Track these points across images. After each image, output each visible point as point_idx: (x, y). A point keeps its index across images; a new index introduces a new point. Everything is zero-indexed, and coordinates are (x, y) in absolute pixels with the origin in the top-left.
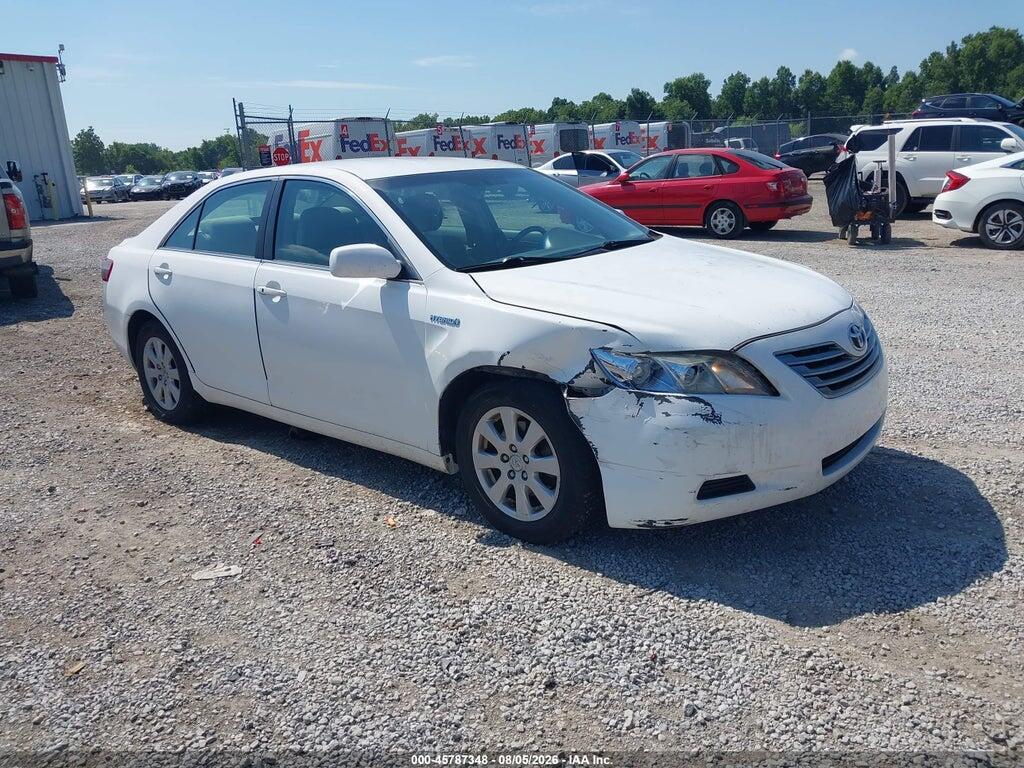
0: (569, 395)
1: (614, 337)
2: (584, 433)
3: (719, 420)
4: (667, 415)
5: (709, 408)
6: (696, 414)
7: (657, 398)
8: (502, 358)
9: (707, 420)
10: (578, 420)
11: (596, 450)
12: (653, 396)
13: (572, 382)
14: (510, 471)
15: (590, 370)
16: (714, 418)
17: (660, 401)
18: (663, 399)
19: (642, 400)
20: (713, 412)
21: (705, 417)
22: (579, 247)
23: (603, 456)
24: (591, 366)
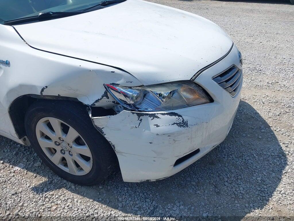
0: (93, 116)
1: (120, 77)
2: (105, 136)
3: (187, 125)
4: (157, 126)
5: (181, 118)
6: (174, 124)
7: (151, 115)
8: (43, 90)
9: (180, 126)
10: (101, 130)
11: (114, 146)
12: (147, 114)
13: (93, 104)
14: (62, 150)
15: (105, 97)
16: (184, 124)
17: (152, 118)
18: (154, 116)
19: (141, 117)
20: (183, 120)
21: (179, 125)
22: (88, 4)
23: (118, 149)
24: (106, 95)
